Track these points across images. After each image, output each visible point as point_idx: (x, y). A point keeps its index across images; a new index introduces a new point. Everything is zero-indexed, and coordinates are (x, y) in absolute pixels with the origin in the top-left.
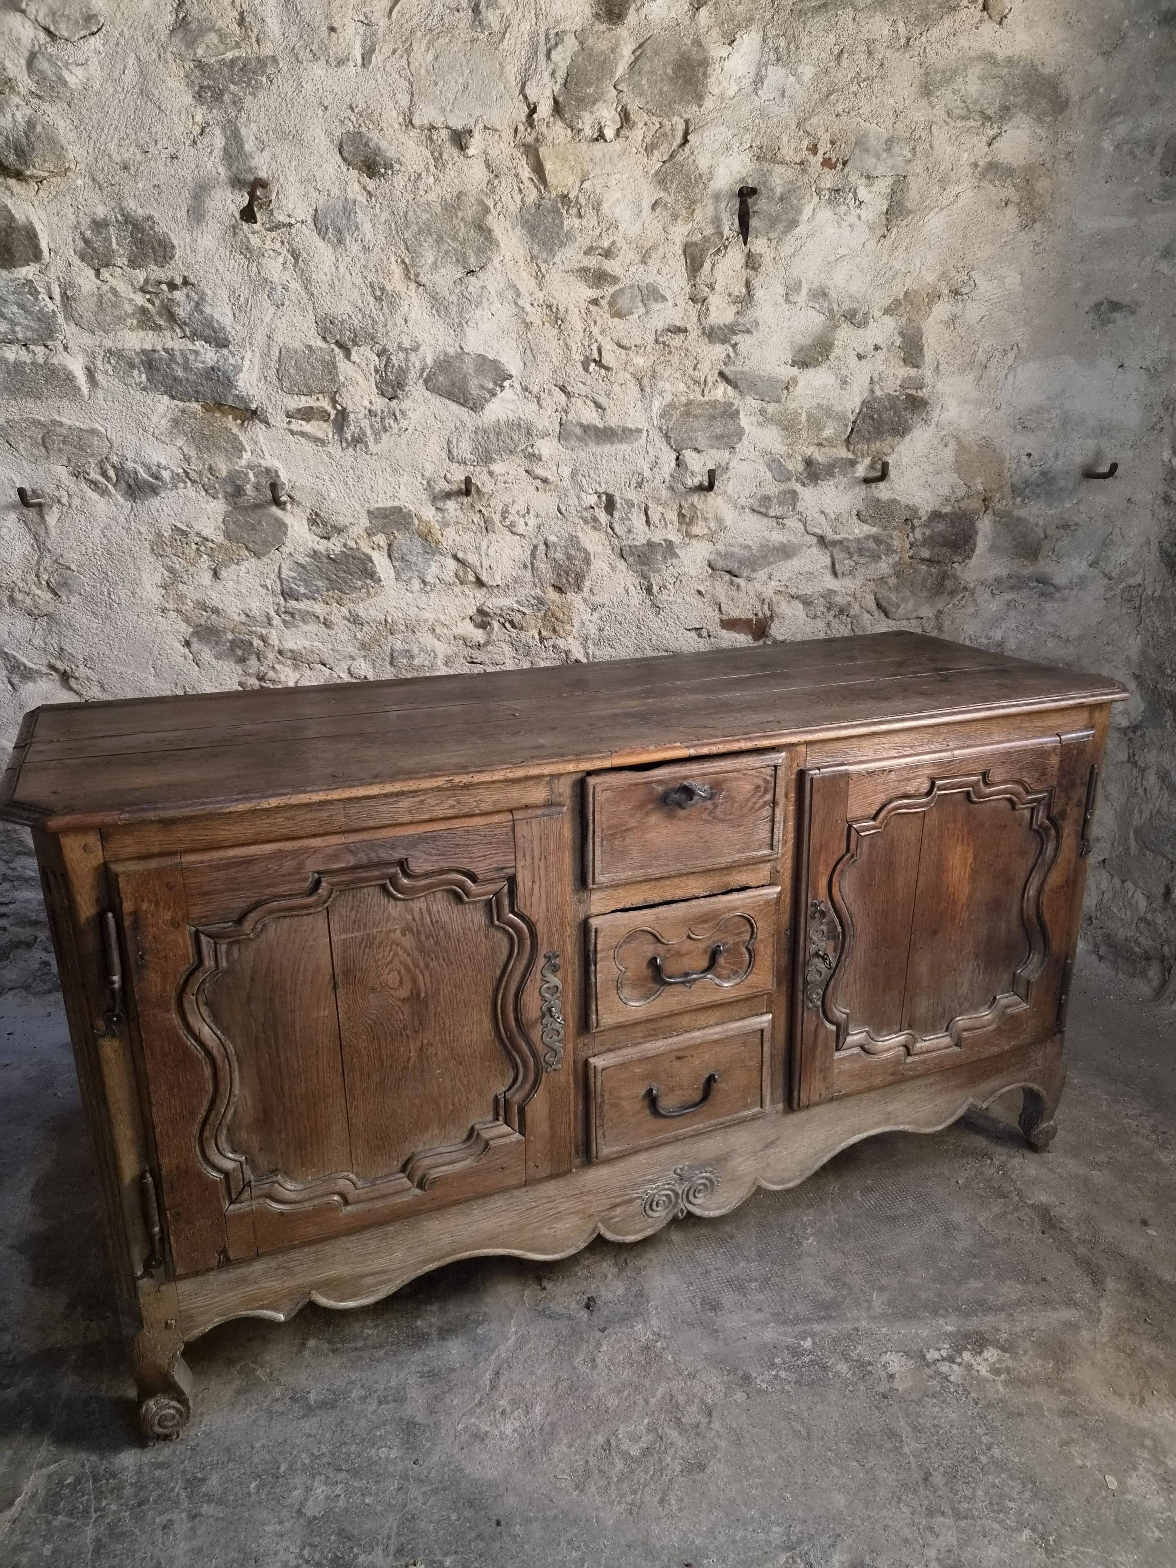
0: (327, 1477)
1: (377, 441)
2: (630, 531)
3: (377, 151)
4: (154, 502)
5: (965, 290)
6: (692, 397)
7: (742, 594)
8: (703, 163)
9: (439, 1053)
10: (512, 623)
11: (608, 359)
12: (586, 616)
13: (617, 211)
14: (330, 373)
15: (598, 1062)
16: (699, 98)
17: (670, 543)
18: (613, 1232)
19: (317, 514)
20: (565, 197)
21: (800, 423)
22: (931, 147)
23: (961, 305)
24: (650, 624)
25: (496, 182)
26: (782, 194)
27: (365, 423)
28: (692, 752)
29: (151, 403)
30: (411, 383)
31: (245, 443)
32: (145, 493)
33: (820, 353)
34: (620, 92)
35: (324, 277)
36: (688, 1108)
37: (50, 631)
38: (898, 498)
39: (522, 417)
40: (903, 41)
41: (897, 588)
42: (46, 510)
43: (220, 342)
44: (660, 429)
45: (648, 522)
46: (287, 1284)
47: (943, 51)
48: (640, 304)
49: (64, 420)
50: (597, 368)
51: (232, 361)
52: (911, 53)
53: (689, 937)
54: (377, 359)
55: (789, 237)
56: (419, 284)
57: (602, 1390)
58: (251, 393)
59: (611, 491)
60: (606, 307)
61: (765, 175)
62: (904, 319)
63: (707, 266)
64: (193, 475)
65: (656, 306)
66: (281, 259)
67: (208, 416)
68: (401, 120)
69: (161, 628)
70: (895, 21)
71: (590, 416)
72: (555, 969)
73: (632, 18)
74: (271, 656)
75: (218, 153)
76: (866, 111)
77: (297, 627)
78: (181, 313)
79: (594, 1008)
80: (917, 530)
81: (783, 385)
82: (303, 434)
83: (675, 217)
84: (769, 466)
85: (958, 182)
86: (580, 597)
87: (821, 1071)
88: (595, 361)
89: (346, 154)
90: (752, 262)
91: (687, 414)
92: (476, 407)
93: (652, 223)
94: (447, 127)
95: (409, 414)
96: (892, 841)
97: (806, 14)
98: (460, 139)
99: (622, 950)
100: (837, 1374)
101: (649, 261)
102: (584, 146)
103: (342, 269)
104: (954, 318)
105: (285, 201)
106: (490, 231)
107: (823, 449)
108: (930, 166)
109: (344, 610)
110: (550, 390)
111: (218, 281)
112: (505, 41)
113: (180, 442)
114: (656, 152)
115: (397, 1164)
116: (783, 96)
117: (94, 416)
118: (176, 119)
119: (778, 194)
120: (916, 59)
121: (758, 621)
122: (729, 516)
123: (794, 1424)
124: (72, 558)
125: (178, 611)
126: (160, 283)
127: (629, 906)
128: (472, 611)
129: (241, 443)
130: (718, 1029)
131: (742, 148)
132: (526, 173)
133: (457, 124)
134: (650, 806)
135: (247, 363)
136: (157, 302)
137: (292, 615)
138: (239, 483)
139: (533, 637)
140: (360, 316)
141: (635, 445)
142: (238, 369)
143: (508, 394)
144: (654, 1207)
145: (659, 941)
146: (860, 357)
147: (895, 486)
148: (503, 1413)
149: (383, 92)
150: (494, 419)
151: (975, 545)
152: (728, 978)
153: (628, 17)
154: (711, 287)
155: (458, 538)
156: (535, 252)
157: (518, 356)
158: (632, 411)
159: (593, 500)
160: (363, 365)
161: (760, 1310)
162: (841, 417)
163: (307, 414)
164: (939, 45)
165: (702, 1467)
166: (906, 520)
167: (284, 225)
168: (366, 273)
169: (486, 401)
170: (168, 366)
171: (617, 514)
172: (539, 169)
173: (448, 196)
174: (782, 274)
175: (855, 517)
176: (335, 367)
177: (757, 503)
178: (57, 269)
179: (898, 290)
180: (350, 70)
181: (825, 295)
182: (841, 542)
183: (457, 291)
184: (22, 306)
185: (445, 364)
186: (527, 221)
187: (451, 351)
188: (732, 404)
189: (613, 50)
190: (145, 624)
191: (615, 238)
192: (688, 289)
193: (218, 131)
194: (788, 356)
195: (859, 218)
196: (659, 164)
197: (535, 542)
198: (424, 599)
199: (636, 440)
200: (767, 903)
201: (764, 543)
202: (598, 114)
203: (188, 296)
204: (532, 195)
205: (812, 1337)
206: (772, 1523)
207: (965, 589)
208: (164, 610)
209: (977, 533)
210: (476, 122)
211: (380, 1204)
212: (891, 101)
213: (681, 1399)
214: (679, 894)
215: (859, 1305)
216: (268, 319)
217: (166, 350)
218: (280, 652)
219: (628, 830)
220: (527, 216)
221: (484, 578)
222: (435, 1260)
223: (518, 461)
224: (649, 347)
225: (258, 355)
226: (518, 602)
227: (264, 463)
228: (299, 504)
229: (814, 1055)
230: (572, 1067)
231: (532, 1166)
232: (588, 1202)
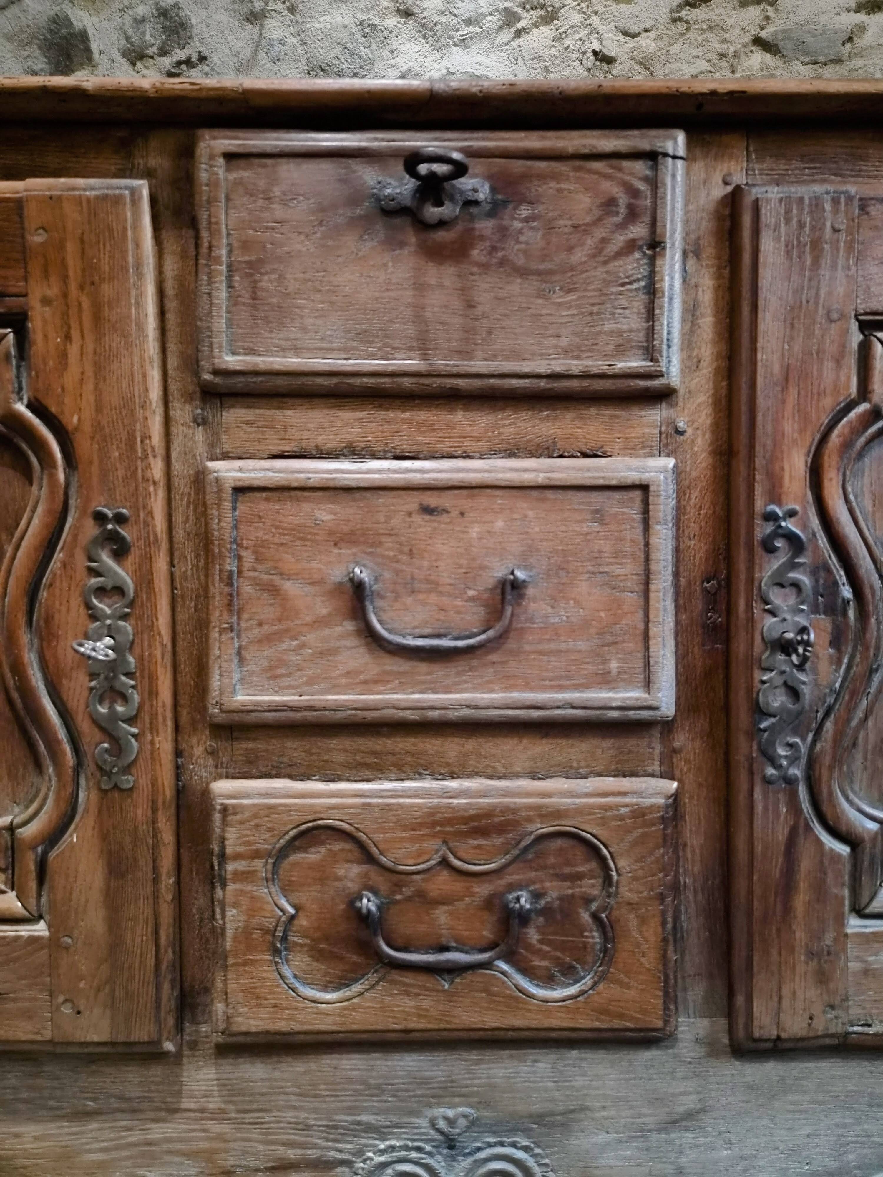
66: (281, 18)
72: (120, 549)
81: (844, 39)
87: (809, 954)
111: (226, 50)
126: (181, 63)
229: (788, 909)
230: (169, 793)
231: (67, 1010)
232: (220, 1137)
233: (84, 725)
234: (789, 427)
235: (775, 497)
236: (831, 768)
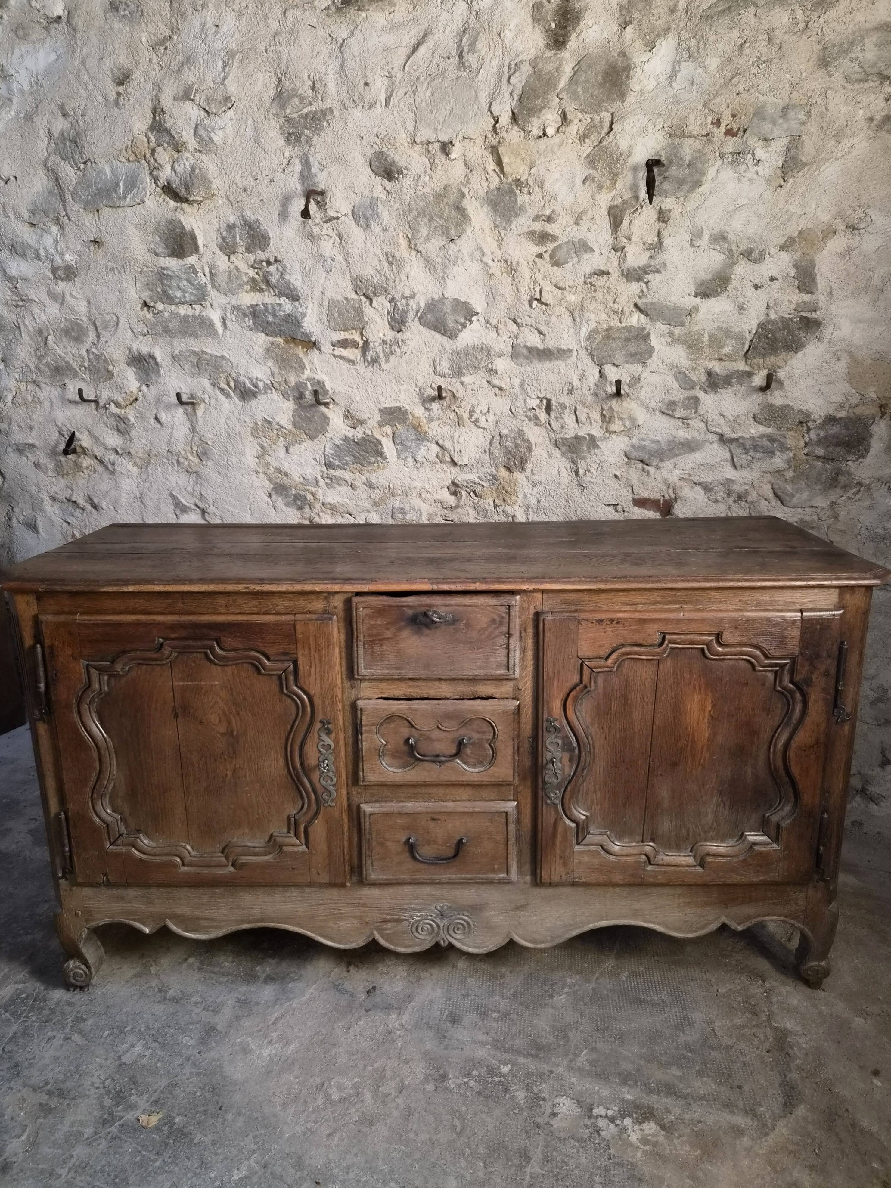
0: (147, 1043)
1: (387, 361)
2: (562, 427)
3: (393, 162)
4: (254, 402)
5: (861, 226)
6: (612, 324)
7: (651, 479)
8: (623, 144)
9: (247, 776)
10: (474, 492)
11: (547, 297)
12: (528, 489)
13: (556, 187)
14: (359, 315)
15: (367, 808)
16: (622, 96)
17: (592, 438)
18: (386, 940)
19: (348, 412)
20: (518, 181)
21: (702, 342)
22: (827, 109)
23: (858, 238)
24: (576, 499)
25: (470, 175)
26: (690, 161)
27: (379, 349)
28: (435, 587)
29: (254, 338)
30: (410, 320)
31: (306, 364)
32: (249, 396)
33: (720, 286)
34: (561, 99)
35: (356, 251)
36: (442, 860)
37: (197, 483)
38: (791, 404)
39: (484, 342)
40: (802, 25)
41: (793, 481)
42: (197, 406)
43: (294, 297)
44: (586, 349)
45: (577, 420)
46: (150, 910)
47: (840, 28)
48: (574, 255)
49: (209, 351)
50: (539, 305)
51: (300, 310)
52: (809, 34)
53: (438, 727)
54: (388, 304)
55: (694, 194)
56: (418, 251)
57: (341, 1050)
58: (312, 330)
59: (549, 396)
60: (548, 259)
61: (674, 150)
62: (798, 254)
63: (626, 222)
64: (275, 384)
65: (586, 256)
66: (332, 241)
67: (287, 346)
68: (409, 140)
69: (255, 484)
70: (793, 11)
71: (534, 340)
72: (329, 732)
73: (573, 43)
74: (318, 506)
75: (297, 176)
76: (764, 86)
77: (334, 488)
78: (273, 280)
79: (361, 767)
80: (812, 432)
81: (687, 313)
82: (341, 357)
83: (600, 187)
84: (676, 378)
85: (853, 136)
86: (523, 475)
87: (561, 857)
88: (536, 299)
89: (374, 168)
90: (663, 217)
91: (608, 337)
92: (452, 335)
93: (583, 194)
94: (439, 141)
95: (408, 342)
96: (627, 681)
97: (712, 18)
98: (446, 148)
99: (383, 727)
100: (513, 1098)
101: (581, 222)
102: (532, 143)
103: (368, 244)
104: (850, 250)
105: (334, 203)
106: (464, 210)
107: (723, 364)
108: (824, 124)
109: (363, 478)
110: (505, 322)
111: (294, 258)
112: (480, 75)
113: (270, 363)
114: (587, 141)
115: (219, 847)
116: (692, 84)
117: (224, 348)
118: (273, 156)
119: (687, 161)
120: (814, 38)
121: (665, 501)
122: (641, 416)
123: (456, 1120)
124: (209, 437)
125: (265, 474)
126: (262, 262)
127: (392, 696)
128: (448, 482)
129: (304, 364)
130: (468, 804)
131: (656, 129)
132: (491, 165)
133: (445, 138)
134: (402, 624)
135: (309, 311)
136: (261, 274)
137: (331, 479)
138: (301, 390)
139: (489, 504)
140: (378, 276)
141: (568, 361)
142: (304, 315)
143: (475, 326)
144: (420, 931)
145: (412, 726)
146: (756, 287)
147: (789, 394)
148: (270, 1042)
149: (398, 122)
150: (465, 344)
151: (869, 446)
152: (474, 766)
153: (570, 43)
154: (629, 238)
155: (439, 430)
156: (497, 223)
157: (483, 298)
158: (565, 336)
159: (535, 403)
160: (380, 309)
161: (487, 1033)
162: (739, 337)
163: (344, 344)
164: (836, 23)
165: (371, 1124)
166: (801, 423)
167: (334, 218)
168: (383, 246)
169: (460, 331)
170: (264, 314)
171: (553, 414)
172: (499, 163)
173: (438, 189)
174: (688, 224)
175: (751, 419)
176: (362, 312)
177: (665, 407)
178: (207, 257)
179: (793, 230)
180: (378, 110)
181: (724, 238)
182: (736, 440)
183: (441, 254)
184: (189, 281)
185: (433, 306)
186: (492, 200)
187: (436, 297)
188: (644, 329)
189: (557, 69)
190: (246, 481)
191: (555, 207)
192: (611, 241)
193: (297, 161)
194: (692, 290)
195: (757, 173)
196: (590, 150)
197: (493, 433)
198: (416, 472)
199: (568, 357)
200: (505, 712)
201: (672, 438)
202: (544, 118)
203: (277, 269)
204: (495, 182)
205: (512, 1065)
206: (392, 1179)
207: (860, 484)
208: (257, 472)
209: (871, 436)
210: (457, 135)
211: (206, 871)
212: (788, 76)
213: (389, 1074)
214: (433, 693)
215: (567, 1055)
216: (322, 281)
217: (263, 304)
218: (323, 504)
219: (384, 639)
220: (492, 197)
221: (455, 459)
222: (249, 922)
223: (482, 374)
224: (579, 288)
225: (316, 306)
226: (479, 478)
227: (316, 377)
228: (338, 404)
229: (554, 843)
230: (346, 807)
231: (315, 872)
232: (364, 912)
233: (318, 787)
234: (555, 692)
235: (550, 714)
236: (569, 800)
